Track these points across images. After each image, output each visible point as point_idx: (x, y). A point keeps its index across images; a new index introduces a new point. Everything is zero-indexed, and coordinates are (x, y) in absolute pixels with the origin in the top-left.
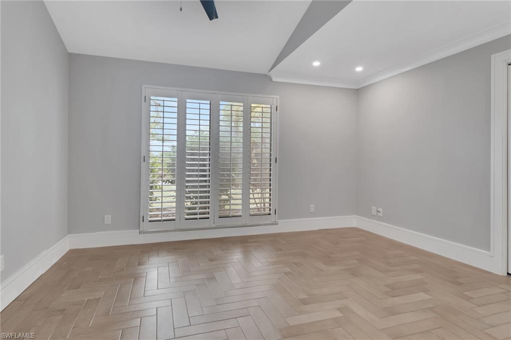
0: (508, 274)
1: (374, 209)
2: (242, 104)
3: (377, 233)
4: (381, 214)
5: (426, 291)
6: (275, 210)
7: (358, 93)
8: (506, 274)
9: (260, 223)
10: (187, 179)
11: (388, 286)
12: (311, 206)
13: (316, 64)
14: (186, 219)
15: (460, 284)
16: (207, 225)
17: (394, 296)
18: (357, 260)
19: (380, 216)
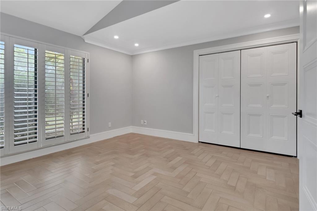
0: (199, 142)
1: (142, 121)
2: (63, 55)
3: (144, 134)
4: (146, 124)
5: (179, 156)
6: (88, 128)
7: (132, 57)
8: (198, 142)
9: (78, 139)
10: (16, 111)
11: (164, 157)
12: (109, 123)
13: (116, 37)
14: (15, 145)
15: (187, 150)
16: (36, 147)
17: (170, 161)
18: (144, 149)
19: (145, 125)
